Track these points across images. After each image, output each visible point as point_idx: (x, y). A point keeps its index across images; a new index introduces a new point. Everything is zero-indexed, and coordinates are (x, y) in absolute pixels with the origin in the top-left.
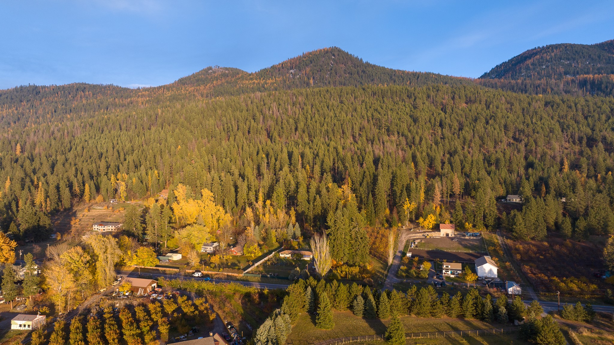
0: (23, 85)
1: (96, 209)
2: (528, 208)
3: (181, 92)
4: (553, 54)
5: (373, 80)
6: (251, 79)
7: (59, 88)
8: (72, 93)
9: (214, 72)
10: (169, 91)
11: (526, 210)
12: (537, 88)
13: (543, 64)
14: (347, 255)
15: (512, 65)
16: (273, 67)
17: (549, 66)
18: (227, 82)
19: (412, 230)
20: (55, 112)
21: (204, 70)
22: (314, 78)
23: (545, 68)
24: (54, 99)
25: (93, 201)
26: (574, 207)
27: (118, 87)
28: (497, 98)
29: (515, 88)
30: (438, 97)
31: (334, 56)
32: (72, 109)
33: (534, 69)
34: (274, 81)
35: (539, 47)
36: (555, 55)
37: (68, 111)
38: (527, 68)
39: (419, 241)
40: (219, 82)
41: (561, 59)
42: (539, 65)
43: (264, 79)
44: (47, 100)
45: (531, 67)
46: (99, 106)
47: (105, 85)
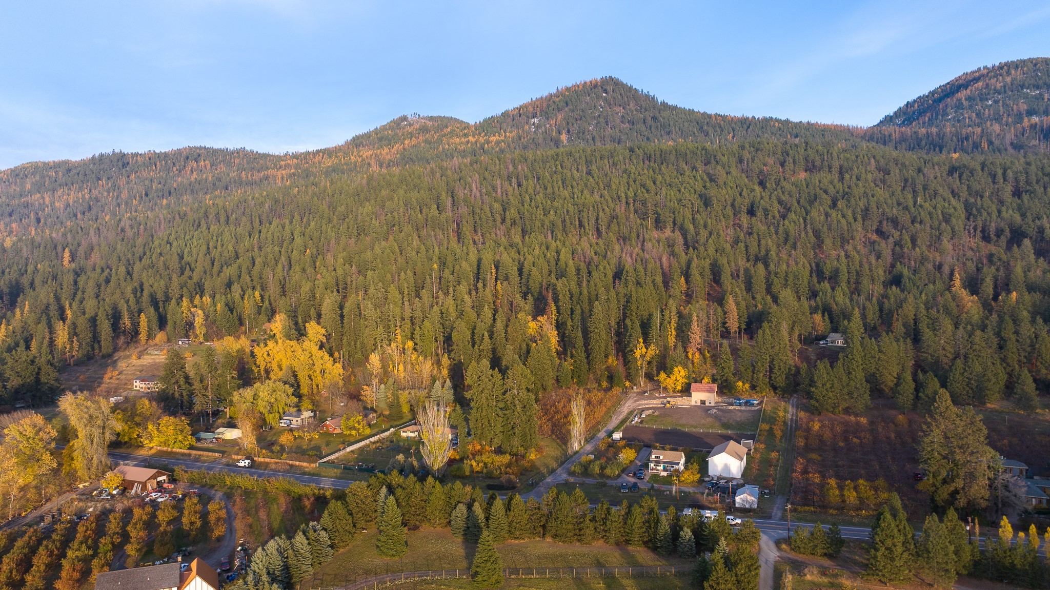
0: (103, 153)
1: (152, 355)
2: (847, 357)
3: (350, 159)
4: (1008, 79)
5: (668, 133)
6: (466, 135)
7: (159, 155)
8: (177, 164)
9: (411, 125)
10: (330, 157)
11: (844, 360)
12: (962, 142)
13: (988, 97)
14: (501, 435)
15: (934, 101)
16: (505, 114)
17: (999, 101)
18: (426, 141)
19: (646, 394)
20: (147, 195)
21: (394, 121)
22: (569, 131)
23: (991, 105)
24: (149, 174)
25: (151, 342)
26: (932, 356)
27: (252, 152)
28: (862, 162)
29: (923, 143)
30: (756, 161)
31: (606, 93)
32: (173, 191)
33: (971, 107)
34: (502, 138)
35: (985, 67)
36: (1013, 80)
37: (166, 193)
38: (959, 106)
39: (650, 412)
40: (414, 141)
41: (1023, 87)
42: (981, 100)
43: (486, 135)
44: (138, 177)
45: (965, 103)
46: (214, 185)
47: (232, 149)
